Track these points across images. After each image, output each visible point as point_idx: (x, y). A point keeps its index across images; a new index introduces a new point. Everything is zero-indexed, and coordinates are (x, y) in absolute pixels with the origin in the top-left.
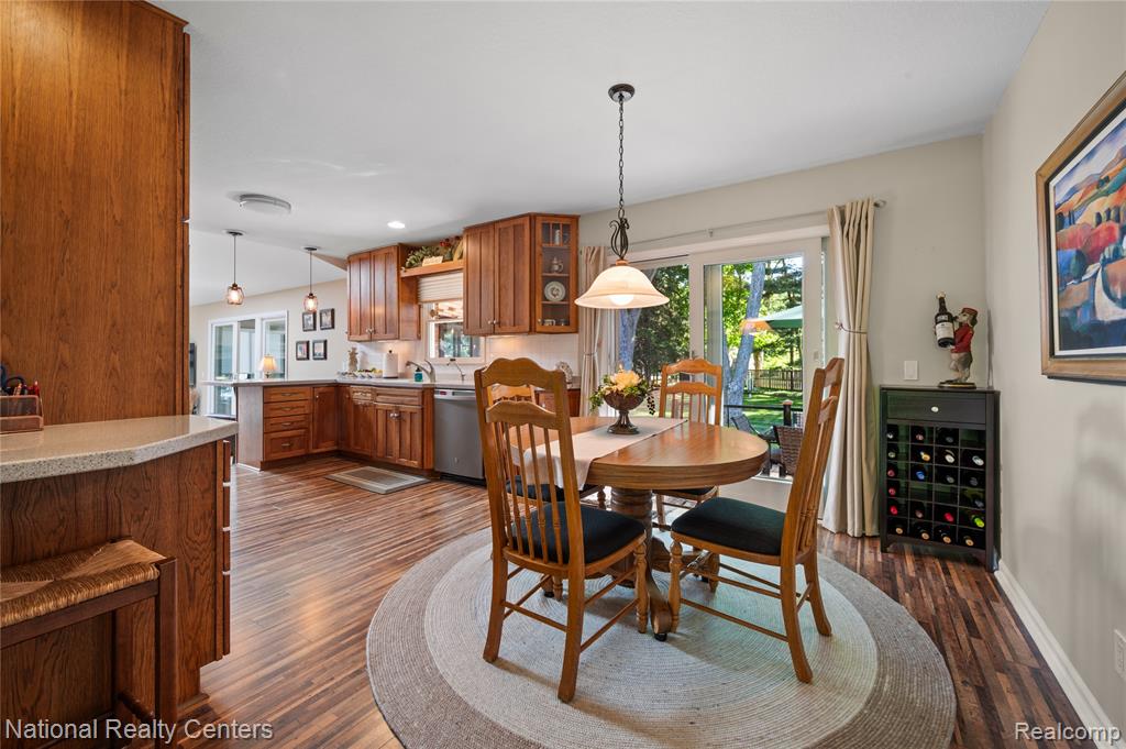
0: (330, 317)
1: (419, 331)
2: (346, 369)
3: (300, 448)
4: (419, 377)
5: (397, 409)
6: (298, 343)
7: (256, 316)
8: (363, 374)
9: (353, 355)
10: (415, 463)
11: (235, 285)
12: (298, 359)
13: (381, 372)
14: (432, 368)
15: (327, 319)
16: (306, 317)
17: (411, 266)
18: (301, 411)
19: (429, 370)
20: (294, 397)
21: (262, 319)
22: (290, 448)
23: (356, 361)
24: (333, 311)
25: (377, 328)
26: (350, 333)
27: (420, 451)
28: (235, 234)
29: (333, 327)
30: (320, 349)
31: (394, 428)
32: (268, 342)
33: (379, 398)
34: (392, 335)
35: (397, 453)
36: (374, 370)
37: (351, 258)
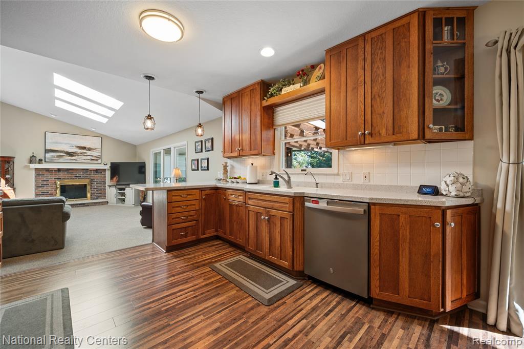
0: (210, 143)
1: (274, 149)
2: (221, 176)
3: (193, 235)
4: (276, 184)
5: (267, 213)
6: (192, 160)
7: (172, 146)
8: (233, 180)
9: (225, 167)
10: (286, 264)
11: (149, 116)
12: (192, 170)
13: (245, 179)
14: (289, 177)
15: (209, 145)
16: (197, 144)
17: (272, 95)
18: (193, 208)
19: (287, 178)
20: (189, 198)
21: (175, 148)
22: (186, 236)
23: (227, 171)
24: (212, 139)
25: (245, 148)
26: (224, 151)
27: (291, 253)
28: (149, 78)
29: (212, 149)
30: (205, 164)
31: (264, 229)
32: (178, 161)
33: (250, 202)
34: (256, 152)
35: (268, 250)
36: (240, 178)
37: (225, 99)
